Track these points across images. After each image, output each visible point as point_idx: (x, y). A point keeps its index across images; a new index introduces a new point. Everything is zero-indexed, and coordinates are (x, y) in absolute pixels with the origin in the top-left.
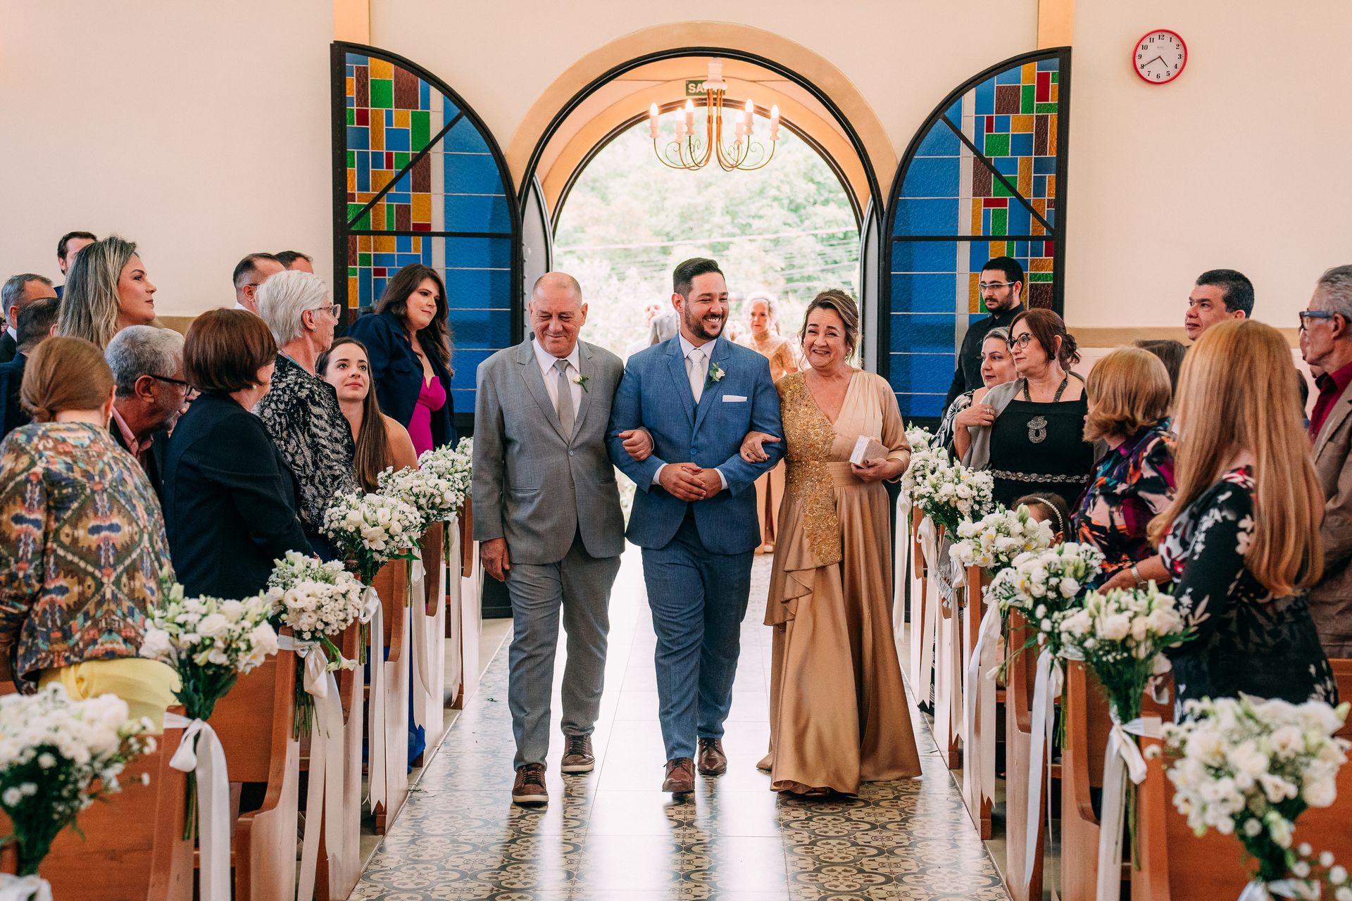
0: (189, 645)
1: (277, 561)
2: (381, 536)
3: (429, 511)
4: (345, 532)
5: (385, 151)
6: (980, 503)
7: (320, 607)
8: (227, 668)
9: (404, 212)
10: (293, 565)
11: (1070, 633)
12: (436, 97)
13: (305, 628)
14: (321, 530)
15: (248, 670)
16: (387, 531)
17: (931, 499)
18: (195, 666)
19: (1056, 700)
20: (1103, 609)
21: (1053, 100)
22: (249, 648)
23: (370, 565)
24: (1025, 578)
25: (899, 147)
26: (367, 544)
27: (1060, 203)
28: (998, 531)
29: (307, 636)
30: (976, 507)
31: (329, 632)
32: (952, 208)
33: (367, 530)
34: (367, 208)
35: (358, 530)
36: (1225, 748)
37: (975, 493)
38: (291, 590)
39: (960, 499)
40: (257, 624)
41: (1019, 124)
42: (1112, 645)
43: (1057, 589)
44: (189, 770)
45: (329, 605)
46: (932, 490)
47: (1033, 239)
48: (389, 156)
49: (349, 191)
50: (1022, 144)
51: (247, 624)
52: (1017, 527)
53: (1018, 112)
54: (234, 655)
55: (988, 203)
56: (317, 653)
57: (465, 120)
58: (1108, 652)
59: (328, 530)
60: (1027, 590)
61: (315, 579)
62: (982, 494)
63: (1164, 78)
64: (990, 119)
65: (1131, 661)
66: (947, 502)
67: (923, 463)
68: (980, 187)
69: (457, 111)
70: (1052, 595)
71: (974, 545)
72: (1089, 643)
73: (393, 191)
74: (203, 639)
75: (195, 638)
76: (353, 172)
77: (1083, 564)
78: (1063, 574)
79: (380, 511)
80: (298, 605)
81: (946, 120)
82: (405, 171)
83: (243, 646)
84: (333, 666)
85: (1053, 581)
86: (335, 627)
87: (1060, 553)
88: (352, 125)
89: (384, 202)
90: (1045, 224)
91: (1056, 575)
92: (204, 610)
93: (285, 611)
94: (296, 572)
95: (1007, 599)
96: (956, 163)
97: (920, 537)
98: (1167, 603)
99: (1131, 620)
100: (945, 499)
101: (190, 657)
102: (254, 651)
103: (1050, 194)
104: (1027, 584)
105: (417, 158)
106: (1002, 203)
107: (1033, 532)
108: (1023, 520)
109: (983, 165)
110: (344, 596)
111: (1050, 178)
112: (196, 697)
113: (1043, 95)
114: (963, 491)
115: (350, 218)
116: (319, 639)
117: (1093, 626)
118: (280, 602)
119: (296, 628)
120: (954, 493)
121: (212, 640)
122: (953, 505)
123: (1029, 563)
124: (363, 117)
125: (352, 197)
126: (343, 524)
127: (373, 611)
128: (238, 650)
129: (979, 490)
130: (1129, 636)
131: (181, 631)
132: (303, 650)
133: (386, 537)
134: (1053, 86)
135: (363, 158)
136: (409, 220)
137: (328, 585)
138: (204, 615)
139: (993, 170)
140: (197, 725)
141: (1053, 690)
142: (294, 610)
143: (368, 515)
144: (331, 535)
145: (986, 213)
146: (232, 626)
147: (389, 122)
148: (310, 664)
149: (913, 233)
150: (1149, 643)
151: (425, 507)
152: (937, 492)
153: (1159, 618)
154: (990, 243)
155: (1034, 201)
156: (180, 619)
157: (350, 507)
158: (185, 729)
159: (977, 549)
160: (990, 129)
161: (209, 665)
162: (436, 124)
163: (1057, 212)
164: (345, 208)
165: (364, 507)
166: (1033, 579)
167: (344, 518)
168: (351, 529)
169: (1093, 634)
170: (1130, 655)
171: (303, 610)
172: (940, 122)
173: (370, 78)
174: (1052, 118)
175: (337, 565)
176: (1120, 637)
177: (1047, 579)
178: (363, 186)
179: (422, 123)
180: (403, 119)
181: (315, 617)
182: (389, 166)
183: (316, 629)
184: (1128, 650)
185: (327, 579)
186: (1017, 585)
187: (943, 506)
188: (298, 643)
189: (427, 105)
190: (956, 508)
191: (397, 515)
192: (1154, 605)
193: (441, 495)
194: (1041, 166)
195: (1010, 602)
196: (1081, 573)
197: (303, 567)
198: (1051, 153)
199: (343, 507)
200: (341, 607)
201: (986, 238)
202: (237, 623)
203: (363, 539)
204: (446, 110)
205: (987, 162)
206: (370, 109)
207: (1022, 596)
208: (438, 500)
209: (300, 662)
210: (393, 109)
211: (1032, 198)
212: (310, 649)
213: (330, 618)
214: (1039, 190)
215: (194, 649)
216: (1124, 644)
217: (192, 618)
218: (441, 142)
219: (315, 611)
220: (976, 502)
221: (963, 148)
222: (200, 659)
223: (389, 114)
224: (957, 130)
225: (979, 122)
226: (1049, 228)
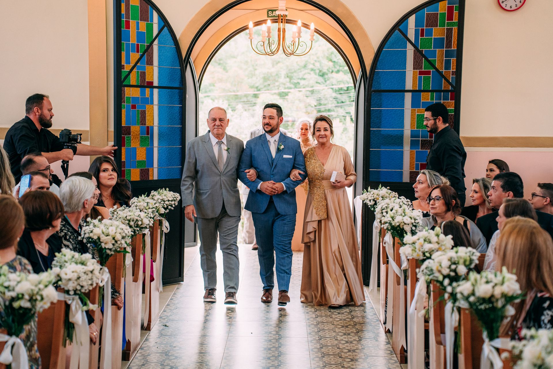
0: (10, 297)
1: (57, 254)
2: (111, 241)
3: (135, 228)
4: (92, 239)
6: (415, 226)
7: (79, 278)
8: (29, 310)
10: (65, 256)
11: (462, 294)
13: (71, 289)
14: (80, 238)
15: (41, 310)
16: (114, 238)
17: (390, 224)
18: (13, 308)
19: (455, 328)
20: (478, 282)
21: (455, 20)
22: (42, 299)
23: (104, 256)
24: (438, 265)
25: (376, 44)
26: (103, 245)
27: (458, 73)
28: (425, 241)
29: (72, 293)
30: (414, 228)
31: (83, 291)
32: (403, 75)
33: (103, 238)
35: (99, 238)
36: (544, 355)
37: (413, 221)
38: (64, 270)
39: (405, 224)
40: (46, 286)
41: (437, 33)
42: (483, 300)
43: (455, 271)
44: (7, 363)
45: (84, 277)
46: (391, 219)
47: (444, 91)
50: (439, 43)
51: (41, 286)
52: (434, 239)
53: (437, 26)
54: (34, 303)
55: (421, 73)
56: (77, 303)
58: (481, 304)
59: (83, 238)
60: (439, 271)
61: (76, 263)
62: (416, 221)
63: (514, 8)
64: (422, 30)
65: (494, 309)
66: (399, 226)
67: (386, 205)
68: (417, 65)
70: (452, 274)
71: (412, 248)
72: (472, 299)
74: (18, 295)
75: (13, 294)
77: (468, 259)
78: (458, 263)
79: (111, 229)
80: (68, 277)
81: (400, 30)
83: (39, 298)
84: (85, 308)
85: (453, 267)
86: (86, 288)
87: (457, 252)
90: (450, 84)
91: (454, 263)
92: (19, 279)
93: (60, 280)
94: (67, 260)
95: (429, 275)
96: (405, 53)
97: (385, 243)
98: (511, 279)
99: (493, 287)
100: (398, 224)
101: (11, 304)
102: (45, 300)
103: (453, 68)
104: (440, 268)
106: (428, 73)
107: (443, 241)
108: (438, 235)
109: (419, 54)
110: (92, 272)
111: (453, 60)
112: (13, 325)
113: (450, 18)
114: (407, 220)
116: (78, 294)
117: (473, 290)
118: (58, 275)
119: (66, 289)
120: (402, 221)
121: (23, 295)
122: (401, 227)
123: (441, 257)
126: (91, 235)
127: (106, 280)
128: (36, 300)
129: (415, 220)
130: (492, 296)
131: (6, 291)
132: (70, 300)
133: (113, 242)
134: (456, 13)
137: (83, 267)
138: (19, 282)
139: (424, 56)
140: (13, 339)
141: (453, 323)
142: (65, 279)
143: (104, 230)
144: (85, 241)
145: (420, 78)
146: (33, 288)
148: (73, 307)
149: (383, 88)
150: (503, 300)
151: (133, 226)
152: (393, 220)
153: (508, 287)
154: (422, 93)
155: (445, 72)
156: (6, 284)
157: (95, 226)
158: (6, 342)
159: (414, 250)
160: (422, 35)
161: (21, 308)
163: (456, 78)
165: (102, 227)
166: (443, 265)
167: (92, 232)
168: (95, 237)
169: (473, 294)
170: (493, 306)
171: (70, 280)
172: (397, 31)
174: (455, 29)
175: (87, 256)
176: (488, 296)
177: (450, 266)
181: (76, 283)
183: (77, 289)
184: (492, 303)
185: (83, 263)
186: (434, 268)
187: (397, 228)
188: (67, 296)
190: (403, 229)
191: (119, 231)
192: (506, 279)
193: (142, 220)
194: (448, 54)
195: (431, 277)
196: (468, 263)
197: (70, 257)
198: (454, 48)
199: (91, 226)
200: (90, 278)
201: (420, 91)
202: (36, 286)
203: (101, 242)
205: (421, 52)
207: (437, 274)
208: (140, 223)
209: (68, 307)
211: (443, 71)
212: (73, 299)
213: (84, 284)
214: (448, 67)
215: (13, 299)
216: (490, 300)
217: (12, 284)
219: (76, 280)
220: (414, 226)
221: (408, 44)
222: (16, 305)
224: (405, 36)
225: (416, 31)
226: (452, 86)
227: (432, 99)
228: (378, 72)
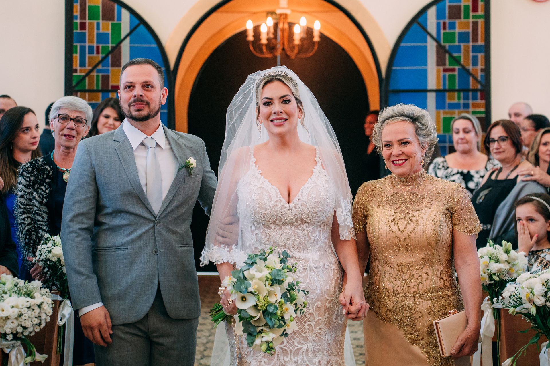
5: (95, 45)
9: (106, 79)
12: (125, 14)
21: (481, 12)
25: (392, 39)
27: (487, 70)
32: (424, 73)
34: (84, 78)
41: (461, 26)
47: (472, 91)
48: (98, 48)
49: (74, 67)
50: (464, 38)
53: (460, 18)
55: (445, 70)
57: (142, 27)
64: (444, 24)
68: (440, 62)
69: (137, 22)
73: (100, 67)
76: (77, 56)
81: (419, 24)
82: (107, 56)
88: (77, 30)
89: (94, 74)
90: (479, 82)
96: (425, 48)
103: (480, 66)
105: (114, 48)
106: (453, 70)
109: (441, 51)
111: (481, 56)
113: (475, 9)
115: (74, 83)
124: (83, 26)
125: (76, 71)
134: (481, 4)
135: (83, 49)
136: (108, 83)
139: (446, 51)
145: (444, 76)
147: (98, 28)
149: (401, 88)
154: (447, 94)
155: (473, 70)
160: (445, 28)
162: (125, 29)
163: (485, 76)
164: (72, 76)
172: (415, 25)
173: (87, 5)
174: (481, 22)
178: (82, 64)
179: (117, 28)
180: (106, 27)
182: (98, 53)
189: (119, 18)
194: (475, 49)
198: (480, 42)
201: (444, 91)
204: (131, 22)
205: (443, 48)
206: (87, 21)
210: (101, 21)
211: (471, 68)
214: (475, 63)
218: (128, 40)
221: (429, 38)
223: (98, 24)
224: (425, 29)
225: (438, 24)
226: (482, 85)
227: (459, 99)
228: (395, 70)
